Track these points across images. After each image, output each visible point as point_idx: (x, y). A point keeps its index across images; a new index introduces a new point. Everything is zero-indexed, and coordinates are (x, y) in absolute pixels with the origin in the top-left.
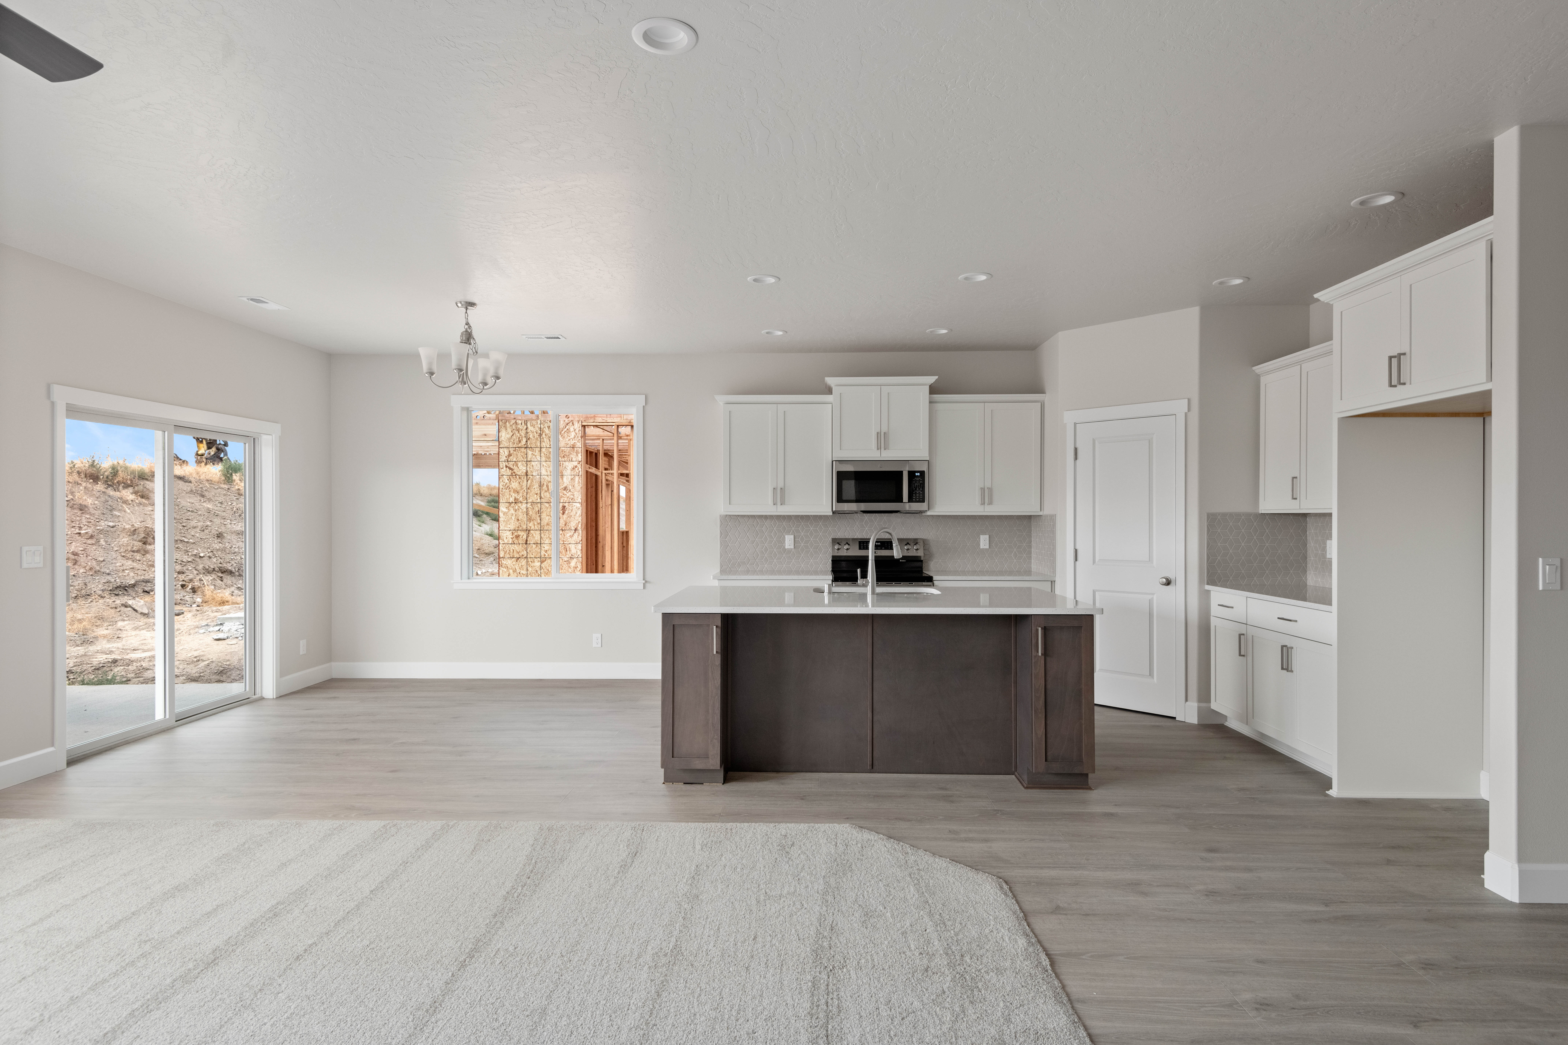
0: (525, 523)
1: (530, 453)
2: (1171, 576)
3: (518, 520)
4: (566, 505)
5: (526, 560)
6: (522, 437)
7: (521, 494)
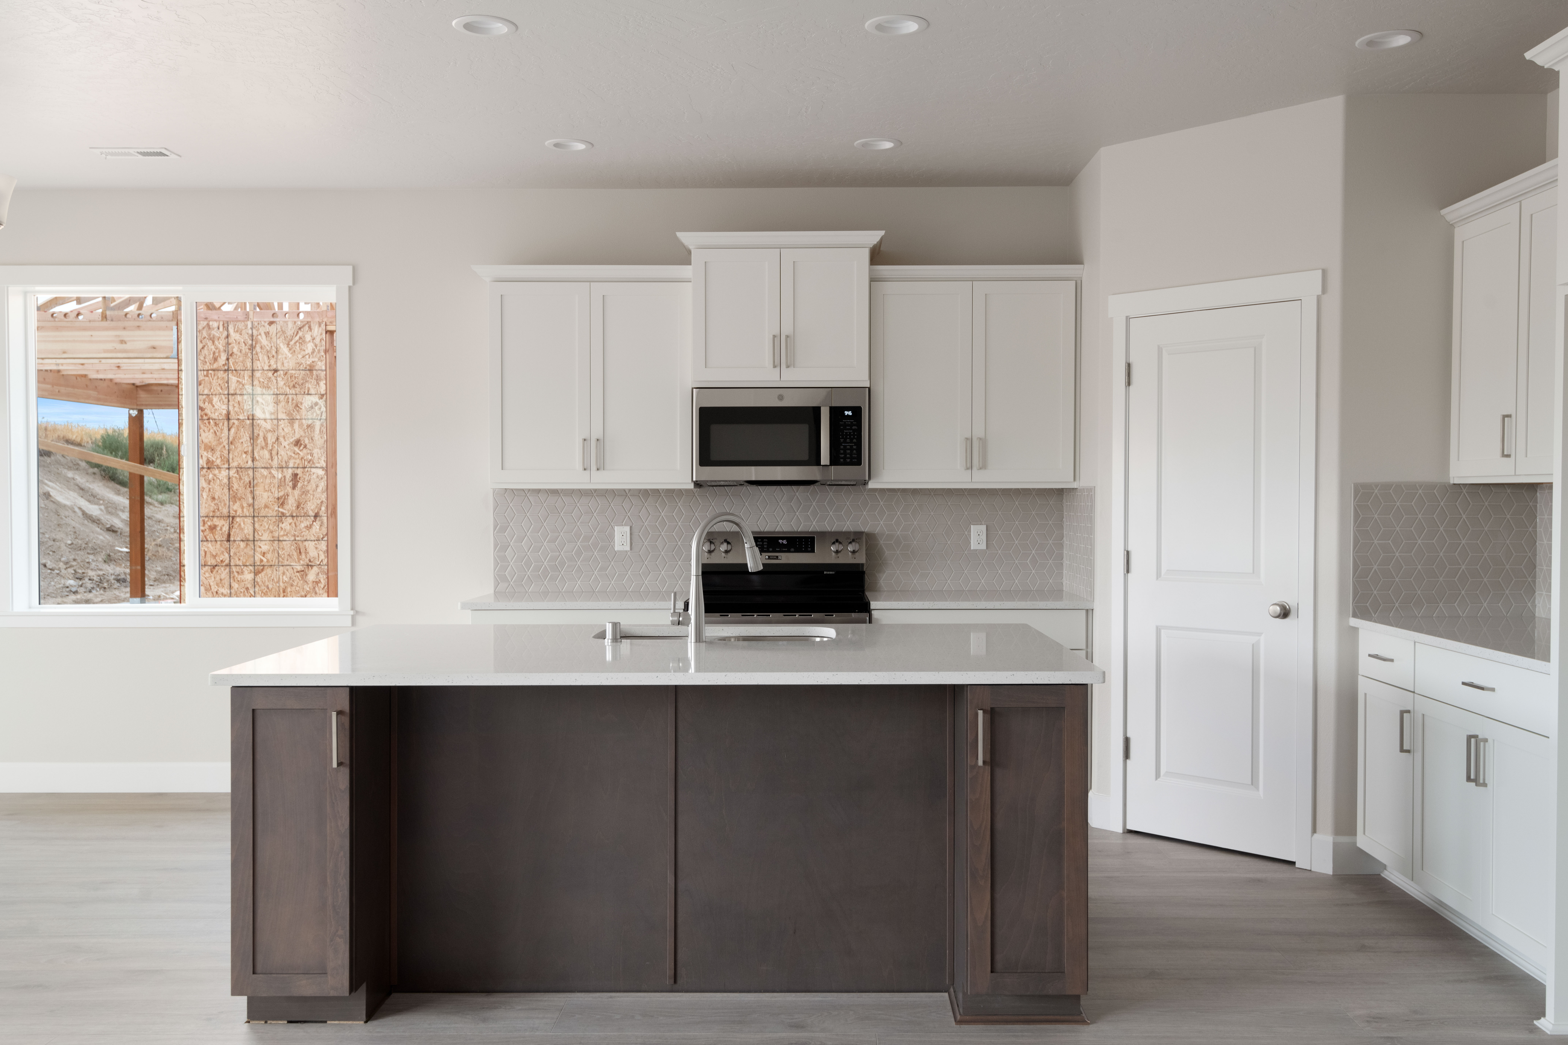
0: (225, 504)
1: (233, 379)
2: (1291, 602)
3: (214, 498)
4: (299, 471)
5: (228, 570)
6: (219, 352)
7: (218, 454)
